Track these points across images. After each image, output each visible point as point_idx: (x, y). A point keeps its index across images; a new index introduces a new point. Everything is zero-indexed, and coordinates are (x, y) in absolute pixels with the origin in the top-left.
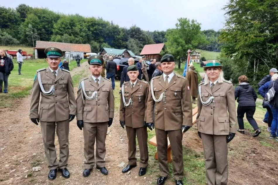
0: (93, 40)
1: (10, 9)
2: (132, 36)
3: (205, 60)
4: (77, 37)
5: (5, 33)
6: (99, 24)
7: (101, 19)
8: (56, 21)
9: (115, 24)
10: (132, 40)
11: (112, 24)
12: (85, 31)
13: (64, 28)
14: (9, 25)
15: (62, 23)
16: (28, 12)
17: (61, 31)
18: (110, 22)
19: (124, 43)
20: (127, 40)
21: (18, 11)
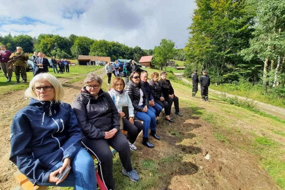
0: (113, 54)
1: (65, 38)
2: (136, 52)
3: (178, 66)
4: (104, 53)
5: (63, 51)
6: (117, 46)
7: (118, 43)
8: (92, 44)
9: (126, 45)
10: (136, 54)
11: (124, 45)
12: (108, 50)
13: (96, 48)
14: (65, 47)
15: (95, 45)
16: (76, 39)
17: (94, 49)
18: (123, 44)
19: (131, 56)
20: (133, 55)
21: (70, 38)
